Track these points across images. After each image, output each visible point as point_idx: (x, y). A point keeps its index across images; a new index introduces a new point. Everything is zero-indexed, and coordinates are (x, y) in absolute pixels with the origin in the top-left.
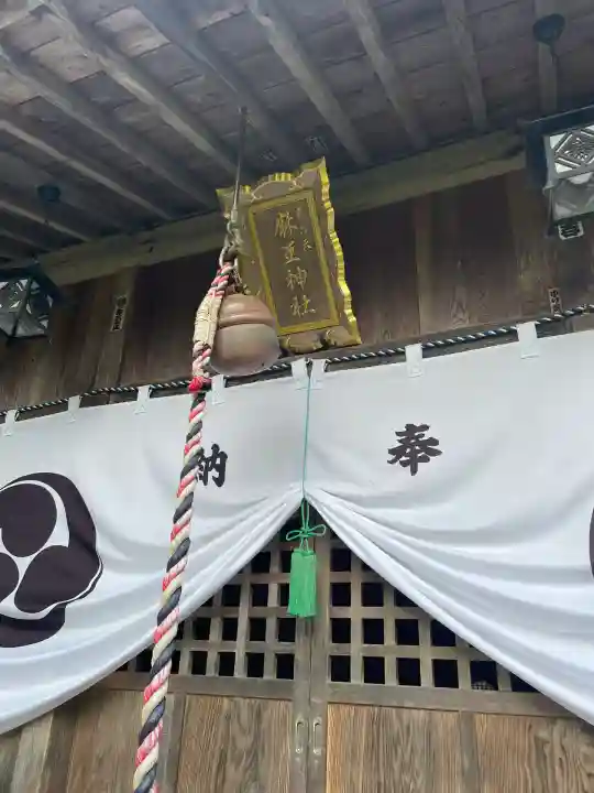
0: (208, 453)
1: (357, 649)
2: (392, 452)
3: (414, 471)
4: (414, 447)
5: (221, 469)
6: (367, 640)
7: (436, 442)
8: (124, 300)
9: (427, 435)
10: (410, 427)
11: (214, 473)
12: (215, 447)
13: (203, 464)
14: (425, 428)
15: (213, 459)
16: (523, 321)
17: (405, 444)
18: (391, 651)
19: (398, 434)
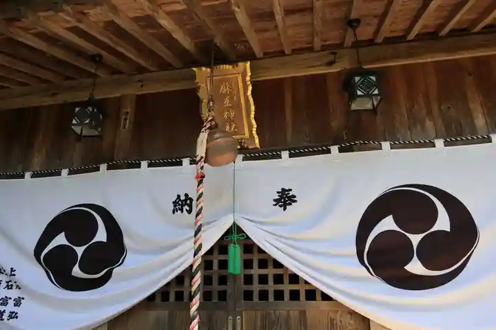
0: (183, 198)
1: (256, 287)
2: (275, 200)
3: (285, 209)
4: (285, 199)
5: (190, 206)
6: (260, 283)
7: (294, 197)
8: (127, 113)
9: (291, 193)
10: (283, 189)
11: (186, 207)
12: (186, 195)
13: (180, 202)
14: (290, 190)
15: (186, 200)
16: (333, 145)
17: (281, 197)
18: (271, 287)
19: (278, 192)
